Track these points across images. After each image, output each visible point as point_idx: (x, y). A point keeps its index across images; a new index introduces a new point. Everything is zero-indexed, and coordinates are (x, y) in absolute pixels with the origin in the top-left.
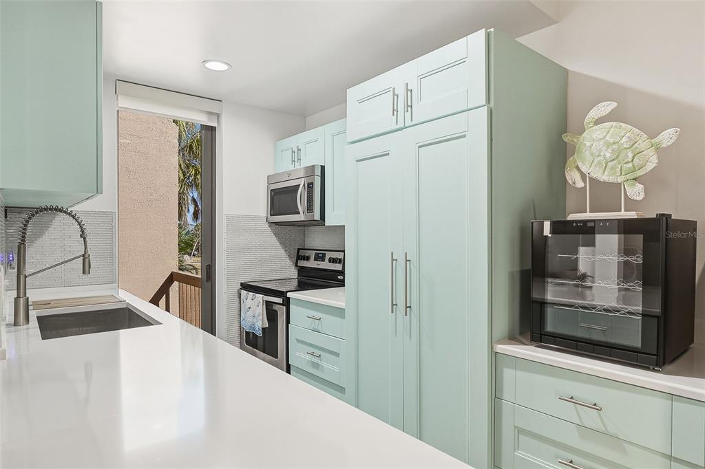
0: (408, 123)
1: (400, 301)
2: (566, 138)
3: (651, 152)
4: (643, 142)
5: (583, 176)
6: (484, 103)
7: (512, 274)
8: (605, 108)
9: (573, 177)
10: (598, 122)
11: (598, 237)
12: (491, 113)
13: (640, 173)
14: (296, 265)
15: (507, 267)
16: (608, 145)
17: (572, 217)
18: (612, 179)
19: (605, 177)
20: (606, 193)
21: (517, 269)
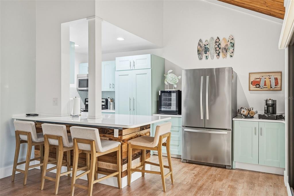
0: (133, 69)
1: (132, 108)
2: (165, 75)
3: (177, 79)
4: (176, 78)
5: (167, 83)
6: (150, 68)
7: (155, 101)
8: (171, 71)
9: (166, 83)
10: (170, 73)
11: (172, 94)
12: (152, 70)
13: (176, 83)
14: (85, 104)
15: (155, 99)
16: (171, 77)
17: (166, 90)
18: (172, 84)
19: (171, 83)
20: (171, 86)
21: (156, 100)
